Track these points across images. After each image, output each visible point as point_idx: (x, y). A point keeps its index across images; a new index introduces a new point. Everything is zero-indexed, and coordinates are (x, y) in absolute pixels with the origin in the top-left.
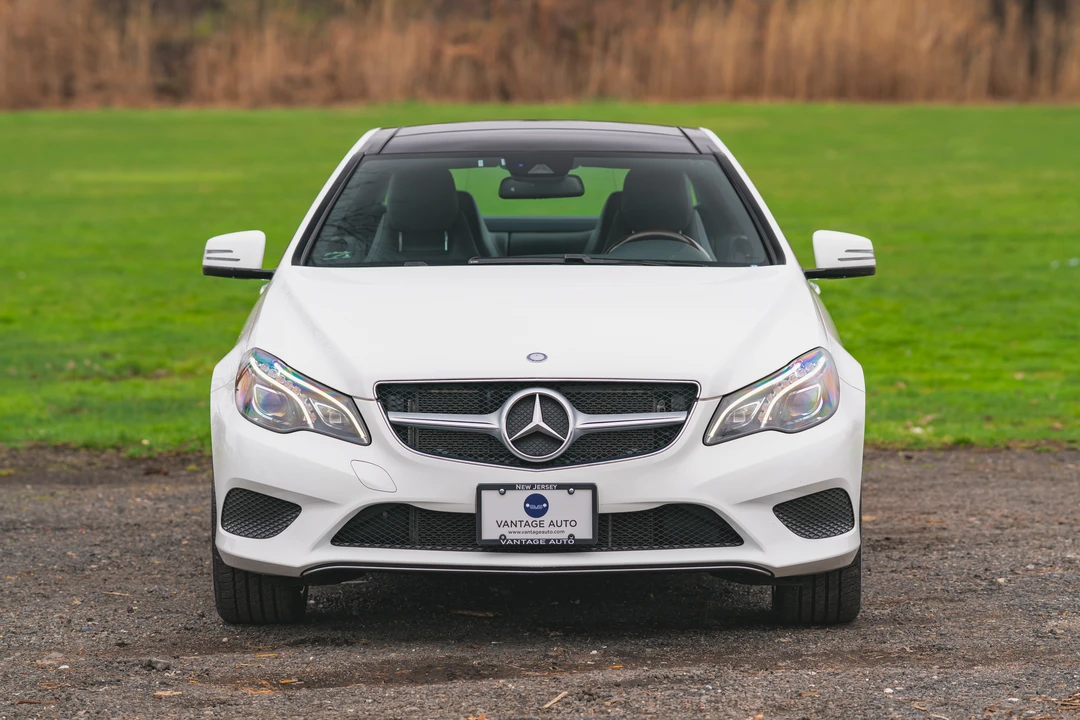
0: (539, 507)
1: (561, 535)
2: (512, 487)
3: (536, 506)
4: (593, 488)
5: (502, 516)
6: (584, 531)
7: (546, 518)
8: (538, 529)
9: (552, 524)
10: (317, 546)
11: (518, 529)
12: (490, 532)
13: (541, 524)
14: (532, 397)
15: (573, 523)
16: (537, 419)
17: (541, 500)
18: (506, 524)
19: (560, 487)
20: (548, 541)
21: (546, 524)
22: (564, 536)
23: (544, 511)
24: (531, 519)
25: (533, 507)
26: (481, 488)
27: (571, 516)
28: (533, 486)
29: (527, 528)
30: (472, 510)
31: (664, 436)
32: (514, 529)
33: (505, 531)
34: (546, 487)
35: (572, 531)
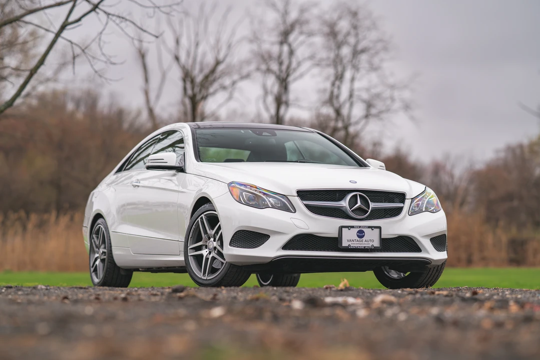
0: (362, 235)
1: (369, 245)
2: (353, 227)
3: (361, 234)
4: (380, 228)
5: (349, 238)
6: (377, 244)
7: (364, 239)
8: (361, 243)
9: (366, 241)
10: (278, 250)
11: (354, 242)
12: (345, 244)
13: (362, 241)
14: (356, 195)
15: (373, 241)
16: (359, 203)
17: (363, 232)
18: (350, 241)
19: (369, 227)
20: (365, 247)
21: (364, 241)
22: (370, 245)
24: (359, 239)
25: (360, 235)
26: (341, 227)
27: (372, 239)
28: (360, 227)
29: (357, 242)
30: (336, 236)
32: (353, 242)
33: (350, 243)
34: (364, 227)
35: (373, 243)
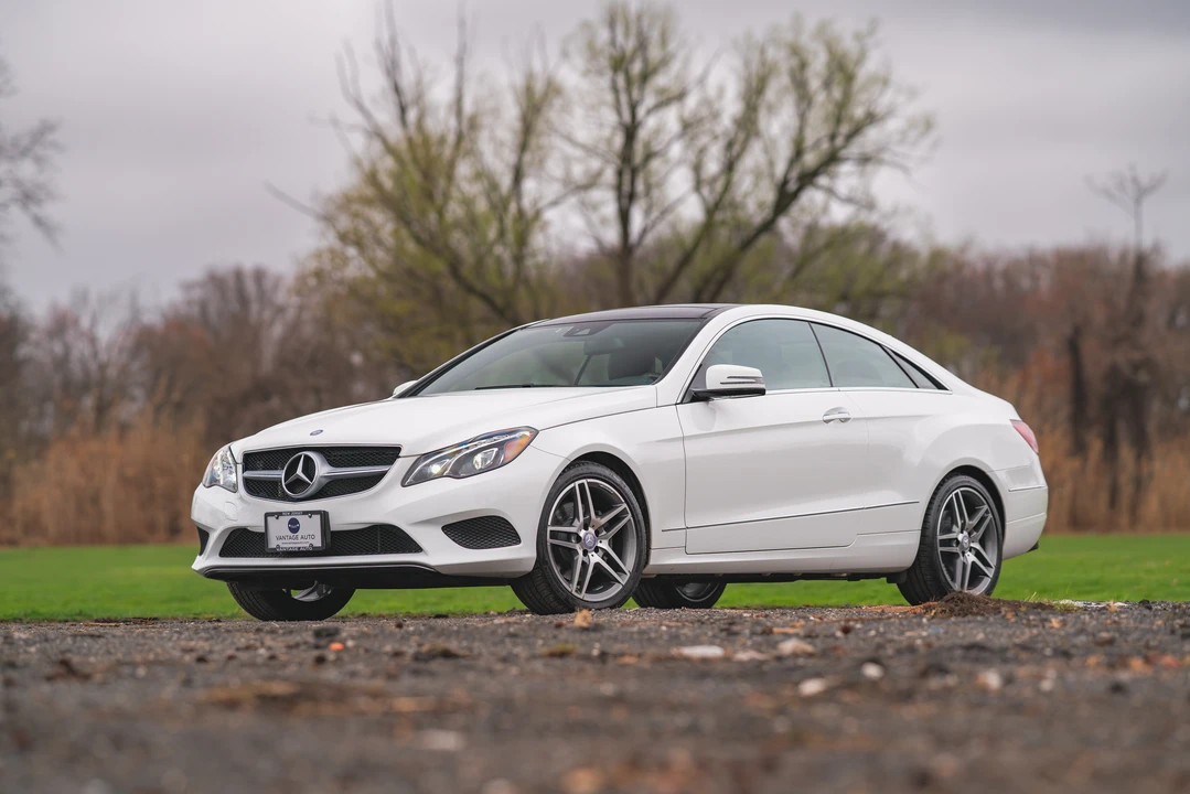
0: (296, 526)
1: (304, 545)
2: (281, 514)
3: (294, 526)
5: (278, 535)
6: (318, 543)
7: (299, 534)
8: (295, 541)
9: (302, 537)
11: (286, 541)
12: (273, 543)
13: (297, 538)
14: (300, 457)
15: (313, 537)
16: (299, 471)
17: (296, 521)
18: (280, 537)
19: (305, 513)
20: (300, 548)
21: (299, 537)
22: (307, 546)
23: (298, 528)
25: (292, 526)
26: (267, 515)
27: (311, 533)
28: (291, 513)
29: (290, 541)
30: (263, 530)
31: (371, 481)
32: (283, 541)
33: (280, 543)
34: (297, 513)
35: (311, 541)
